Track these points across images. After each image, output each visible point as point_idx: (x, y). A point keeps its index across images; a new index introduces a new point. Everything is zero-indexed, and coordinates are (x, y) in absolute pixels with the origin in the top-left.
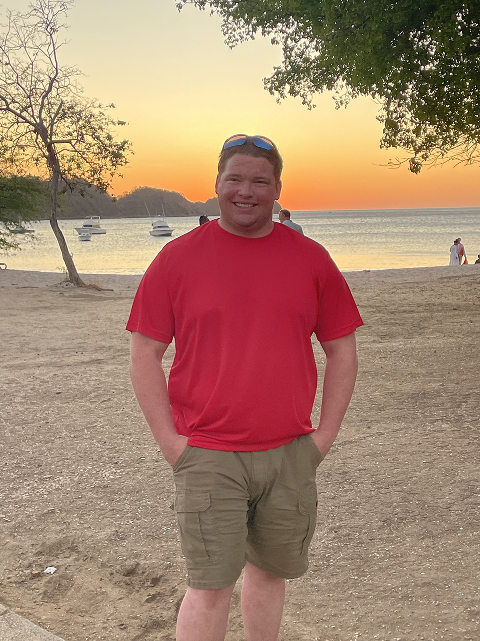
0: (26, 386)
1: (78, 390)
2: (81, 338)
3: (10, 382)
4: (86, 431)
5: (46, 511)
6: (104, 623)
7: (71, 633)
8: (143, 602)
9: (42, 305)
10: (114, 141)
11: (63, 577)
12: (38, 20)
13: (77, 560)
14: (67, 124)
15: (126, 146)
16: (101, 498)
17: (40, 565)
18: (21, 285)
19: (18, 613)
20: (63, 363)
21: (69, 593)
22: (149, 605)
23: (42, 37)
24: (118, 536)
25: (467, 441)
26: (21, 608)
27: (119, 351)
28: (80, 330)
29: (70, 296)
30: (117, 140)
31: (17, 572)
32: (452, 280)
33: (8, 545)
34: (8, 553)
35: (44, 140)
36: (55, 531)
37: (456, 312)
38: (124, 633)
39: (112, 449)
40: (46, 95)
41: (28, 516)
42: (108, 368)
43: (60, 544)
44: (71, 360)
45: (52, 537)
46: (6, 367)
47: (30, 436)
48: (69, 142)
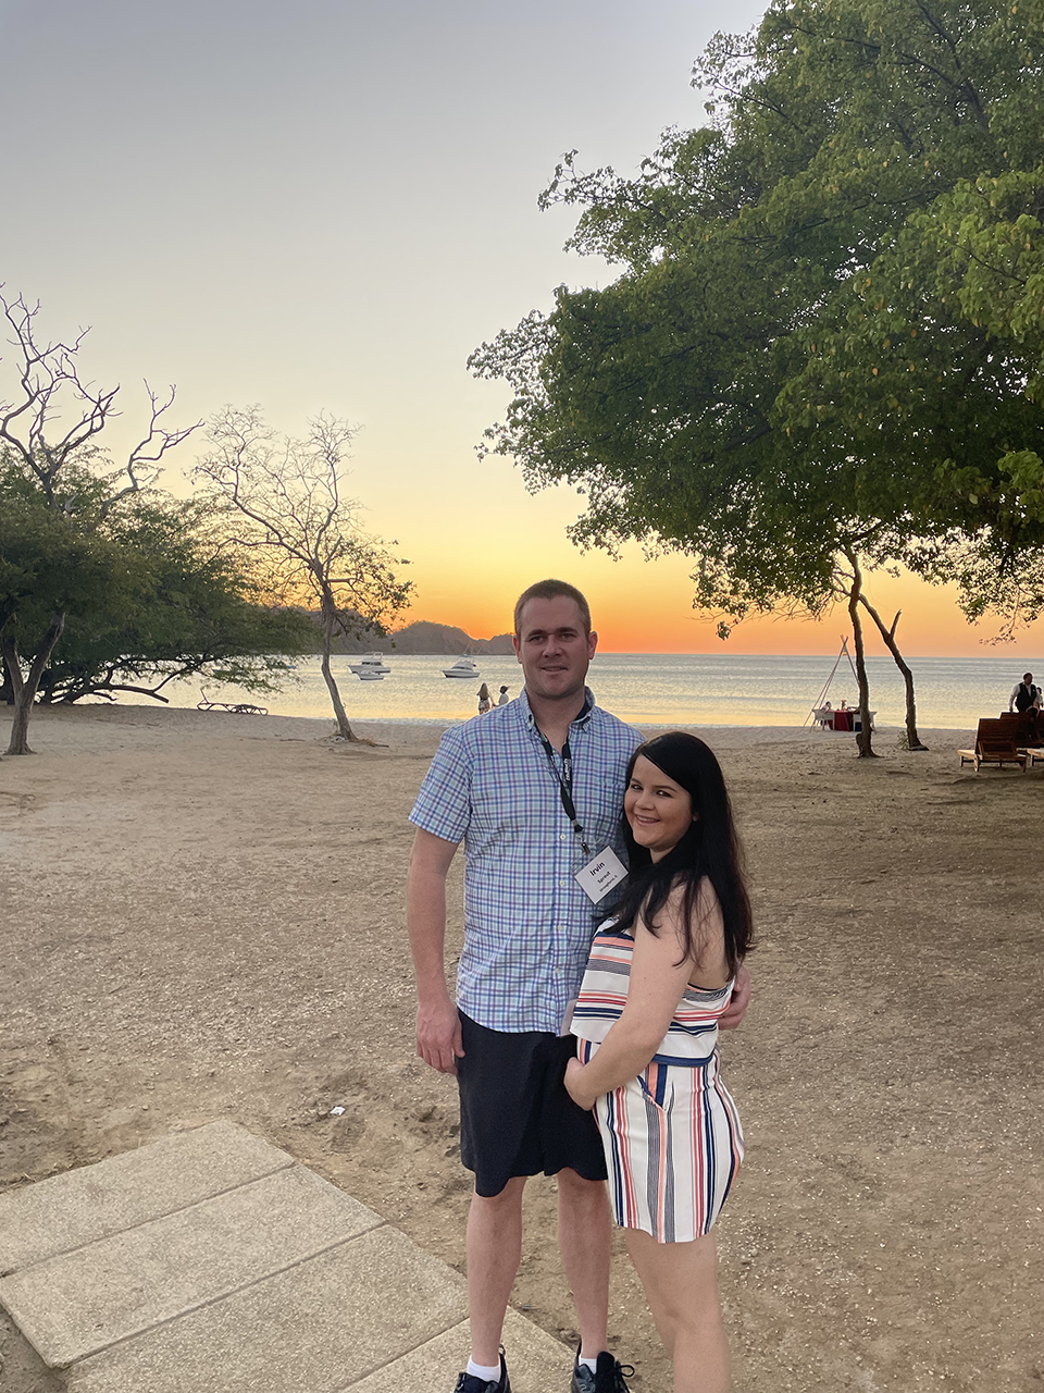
0: (298, 870)
1: (357, 878)
2: (356, 809)
3: (281, 864)
4: (368, 932)
5: (330, 1035)
6: (401, 1180)
7: (366, 1194)
8: (443, 1155)
9: (310, 763)
10: (396, 582)
11: (352, 1119)
12: (319, 449)
13: (367, 1098)
14: (345, 562)
15: (410, 587)
16: (390, 1021)
17: (327, 1104)
18: (285, 737)
19: (307, 1165)
20: (339, 842)
21: (361, 1141)
22: (450, 1159)
23: (322, 467)
24: (411, 1070)
25: (795, 967)
26: (309, 1158)
27: (399, 828)
28: (354, 800)
29: (341, 754)
30: (400, 581)
31: (300, 1112)
32: (770, 748)
33: (289, 1077)
34: (290, 1087)
35: (319, 577)
36: (341, 1061)
37: (777, 794)
38: (423, 1195)
39: (399, 958)
40: (324, 529)
41: (311, 1041)
42: (389, 850)
43: (347, 1077)
44: (346, 839)
45: (338, 1069)
46: (274, 845)
47: (305, 937)
48: (347, 581)
